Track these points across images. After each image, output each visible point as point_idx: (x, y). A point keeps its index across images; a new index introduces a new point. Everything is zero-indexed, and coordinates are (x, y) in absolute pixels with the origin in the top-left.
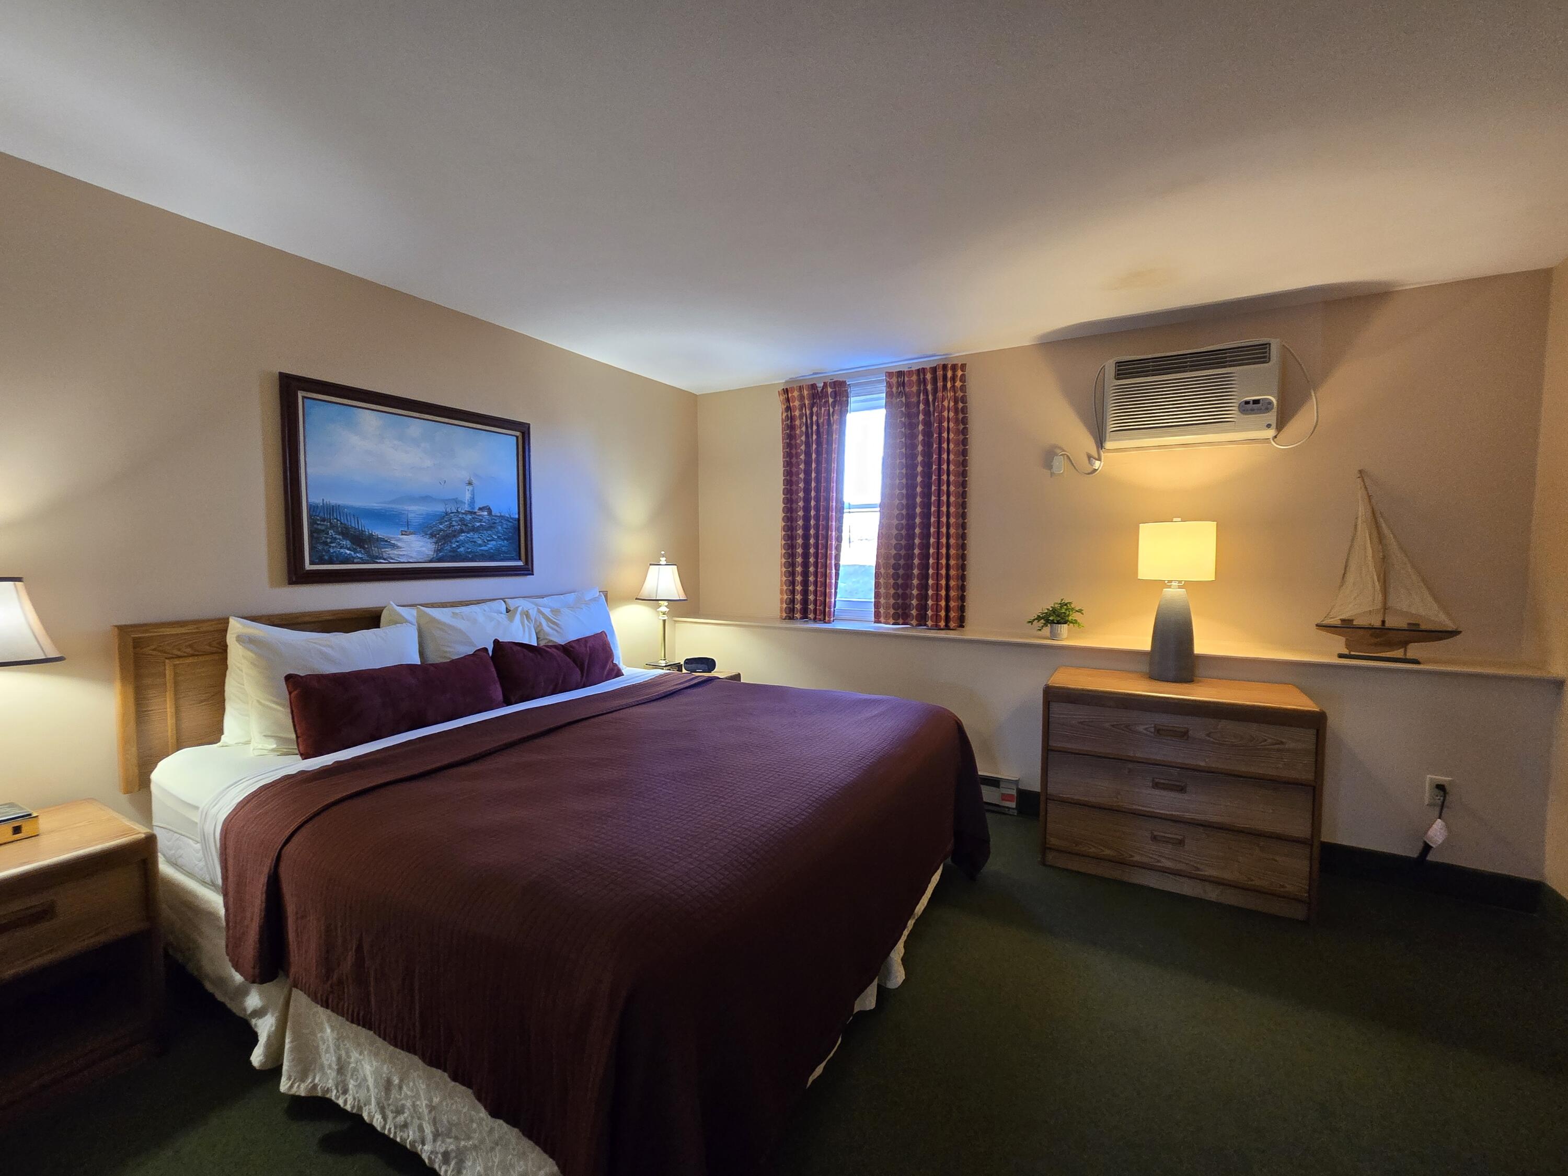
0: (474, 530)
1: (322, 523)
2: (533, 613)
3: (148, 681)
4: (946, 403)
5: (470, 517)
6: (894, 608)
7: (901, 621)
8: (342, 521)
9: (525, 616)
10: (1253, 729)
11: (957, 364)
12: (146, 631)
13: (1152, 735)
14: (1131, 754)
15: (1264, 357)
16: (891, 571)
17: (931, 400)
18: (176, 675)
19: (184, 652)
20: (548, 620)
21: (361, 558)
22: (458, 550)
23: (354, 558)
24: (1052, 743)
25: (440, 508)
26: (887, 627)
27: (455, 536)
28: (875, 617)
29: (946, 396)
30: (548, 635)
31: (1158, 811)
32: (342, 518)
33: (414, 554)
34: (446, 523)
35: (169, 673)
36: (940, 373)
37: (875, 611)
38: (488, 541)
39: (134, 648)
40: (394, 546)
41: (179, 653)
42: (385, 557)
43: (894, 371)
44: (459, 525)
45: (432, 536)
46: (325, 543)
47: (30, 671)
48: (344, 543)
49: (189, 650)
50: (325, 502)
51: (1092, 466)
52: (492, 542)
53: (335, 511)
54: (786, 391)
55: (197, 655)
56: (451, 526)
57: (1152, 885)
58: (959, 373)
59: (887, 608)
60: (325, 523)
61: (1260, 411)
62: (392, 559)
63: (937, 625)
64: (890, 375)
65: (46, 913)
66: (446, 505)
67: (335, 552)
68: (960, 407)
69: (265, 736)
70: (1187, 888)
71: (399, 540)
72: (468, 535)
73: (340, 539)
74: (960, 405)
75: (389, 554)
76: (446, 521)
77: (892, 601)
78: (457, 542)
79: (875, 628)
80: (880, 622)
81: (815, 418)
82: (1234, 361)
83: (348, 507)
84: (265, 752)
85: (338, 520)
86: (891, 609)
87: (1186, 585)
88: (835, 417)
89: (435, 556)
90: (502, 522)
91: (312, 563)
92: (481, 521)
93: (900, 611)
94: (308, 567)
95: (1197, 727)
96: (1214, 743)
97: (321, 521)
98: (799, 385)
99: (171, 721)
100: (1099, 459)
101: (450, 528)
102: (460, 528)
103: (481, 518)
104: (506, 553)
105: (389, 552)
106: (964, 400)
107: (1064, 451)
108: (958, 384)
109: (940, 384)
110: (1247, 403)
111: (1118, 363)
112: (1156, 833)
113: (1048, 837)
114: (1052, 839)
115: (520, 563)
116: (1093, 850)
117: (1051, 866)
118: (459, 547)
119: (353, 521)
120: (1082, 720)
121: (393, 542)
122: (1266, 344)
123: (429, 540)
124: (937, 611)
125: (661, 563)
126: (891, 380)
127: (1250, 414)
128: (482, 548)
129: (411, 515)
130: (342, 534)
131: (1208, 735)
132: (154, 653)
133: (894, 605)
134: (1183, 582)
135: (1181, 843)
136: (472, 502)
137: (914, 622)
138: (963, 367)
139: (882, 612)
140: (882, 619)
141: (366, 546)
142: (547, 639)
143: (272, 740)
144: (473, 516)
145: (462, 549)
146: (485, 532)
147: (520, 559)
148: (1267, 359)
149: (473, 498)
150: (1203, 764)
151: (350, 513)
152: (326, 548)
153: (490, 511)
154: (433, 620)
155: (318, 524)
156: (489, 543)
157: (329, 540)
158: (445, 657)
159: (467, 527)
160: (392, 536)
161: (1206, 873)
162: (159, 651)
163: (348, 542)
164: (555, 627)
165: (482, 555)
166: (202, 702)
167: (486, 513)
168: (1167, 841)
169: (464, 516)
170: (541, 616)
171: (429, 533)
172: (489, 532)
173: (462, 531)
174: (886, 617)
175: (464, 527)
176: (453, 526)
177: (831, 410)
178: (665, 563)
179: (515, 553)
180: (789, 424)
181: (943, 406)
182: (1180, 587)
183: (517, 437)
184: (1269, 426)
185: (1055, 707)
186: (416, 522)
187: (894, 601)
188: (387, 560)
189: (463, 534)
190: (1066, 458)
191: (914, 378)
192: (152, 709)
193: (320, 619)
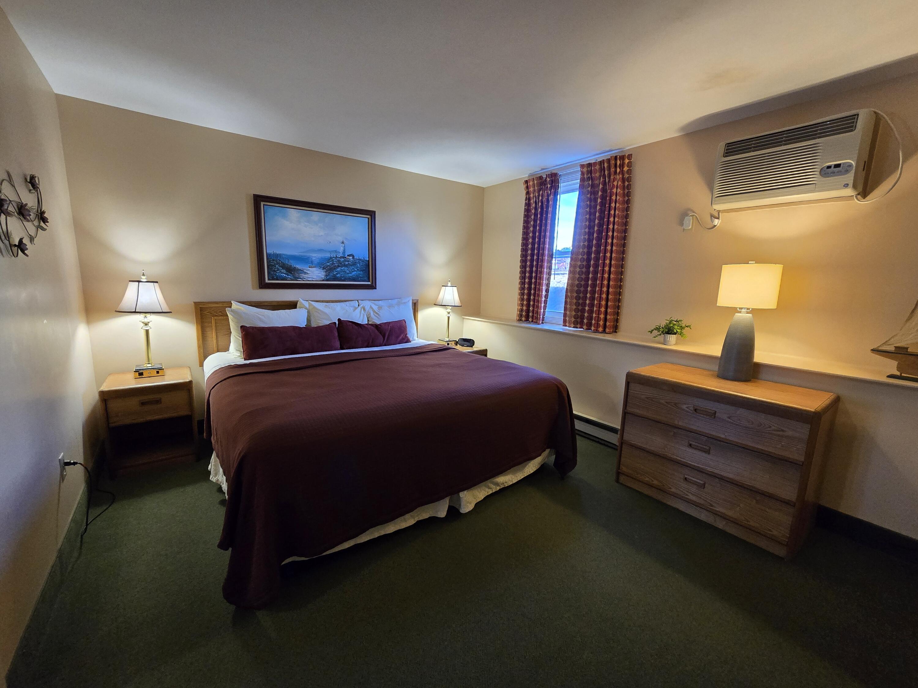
0: (345, 266)
1: (273, 262)
2: (367, 308)
3: (206, 324)
4: (615, 183)
5: (343, 259)
6: (575, 318)
7: (579, 326)
8: (282, 261)
9: (363, 309)
10: (762, 418)
11: (625, 155)
12: (204, 305)
13: (691, 412)
14: (676, 422)
15: (852, 126)
16: (575, 295)
17: (607, 181)
18: (216, 323)
19: (218, 314)
20: (374, 311)
21: (290, 278)
22: (337, 276)
23: (287, 278)
24: (629, 409)
25: (328, 255)
26: (570, 329)
27: (335, 269)
28: (563, 323)
29: (616, 178)
30: (373, 319)
31: (690, 463)
32: (282, 260)
33: (315, 277)
34: (331, 263)
35: (213, 322)
36: (613, 162)
37: (564, 319)
38: (352, 271)
39: (200, 311)
40: (305, 273)
41: (216, 314)
42: (302, 278)
43: (585, 163)
44: (337, 263)
45: (324, 268)
46: (275, 271)
47: (164, 316)
48: (283, 271)
49: (220, 314)
50: (274, 252)
51: (713, 223)
52: (354, 272)
53: (278, 256)
54: (526, 182)
55: (223, 316)
56: (333, 264)
57: (681, 509)
58: (627, 161)
59: (570, 317)
60: (274, 262)
61: (840, 173)
62: (305, 279)
63: (597, 330)
64: (582, 166)
65: (158, 401)
66: (331, 253)
67: (279, 275)
68: (626, 185)
69: (236, 350)
70: (703, 516)
71: (308, 270)
72: (342, 268)
73: (281, 269)
74: (626, 183)
75: (303, 277)
76: (331, 261)
77: (574, 313)
78: (336, 272)
79: (563, 329)
80: (566, 326)
81: (540, 198)
82: (824, 132)
83: (284, 255)
84: (237, 357)
85: (280, 261)
86: (573, 318)
87: (753, 311)
88: (551, 197)
89: (325, 278)
90: (359, 262)
91: (269, 279)
92: (348, 261)
93: (579, 320)
94: (267, 281)
95: (722, 410)
96: (732, 423)
97: (272, 261)
98: (533, 178)
99: (215, 341)
100: (718, 218)
101: (332, 264)
102: (338, 265)
103: (348, 260)
104: (362, 278)
105: (303, 275)
106: (629, 180)
107: (694, 212)
108: (626, 169)
109: (613, 170)
110: (829, 167)
111: (728, 144)
112: (686, 477)
113: (621, 466)
114: (623, 467)
115: (369, 283)
116: (647, 479)
117: (622, 484)
118: (337, 274)
119: (286, 261)
120: (648, 396)
121: (305, 271)
122: (855, 115)
123: (322, 271)
124: (598, 321)
125: (448, 285)
126: (583, 170)
127: (831, 176)
128: (349, 275)
129: (314, 258)
130: (281, 267)
131: (729, 418)
132: (208, 314)
133: (575, 315)
134: (751, 309)
135: (703, 486)
136: (344, 252)
137: (585, 327)
138: (630, 157)
139: (567, 320)
140: (567, 324)
141: (293, 273)
142: (372, 321)
143: (239, 352)
144: (345, 259)
145: (339, 275)
146: (351, 267)
147: (369, 281)
148: (854, 128)
149: (345, 250)
150: (723, 436)
151: (285, 258)
152: (275, 273)
153: (353, 256)
154: (314, 307)
155: (271, 262)
156: (353, 272)
157: (276, 270)
158: (318, 325)
159: (341, 265)
160: (304, 268)
161: (717, 509)
162: (210, 313)
163: (284, 270)
164: (377, 315)
165: (349, 278)
166: (226, 335)
167: (351, 258)
168: (695, 483)
169: (340, 259)
170: (371, 309)
171: (322, 267)
172: (353, 267)
173: (339, 266)
174: (570, 323)
175: (340, 265)
176: (334, 264)
177: (549, 193)
178: (450, 285)
179: (366, 278)
180: (527, 203)
181: (613, 185)
182: (748, 313)
183: (368, 218)
184: (846, 186)
185: (632, 385)
186: (316, 262)
187: (575, 313)
188: (303, 279)
189: (339, 268)
190: (694, 217)
191: (597, 167)
192: (208, 335)
193: (271, 304)
